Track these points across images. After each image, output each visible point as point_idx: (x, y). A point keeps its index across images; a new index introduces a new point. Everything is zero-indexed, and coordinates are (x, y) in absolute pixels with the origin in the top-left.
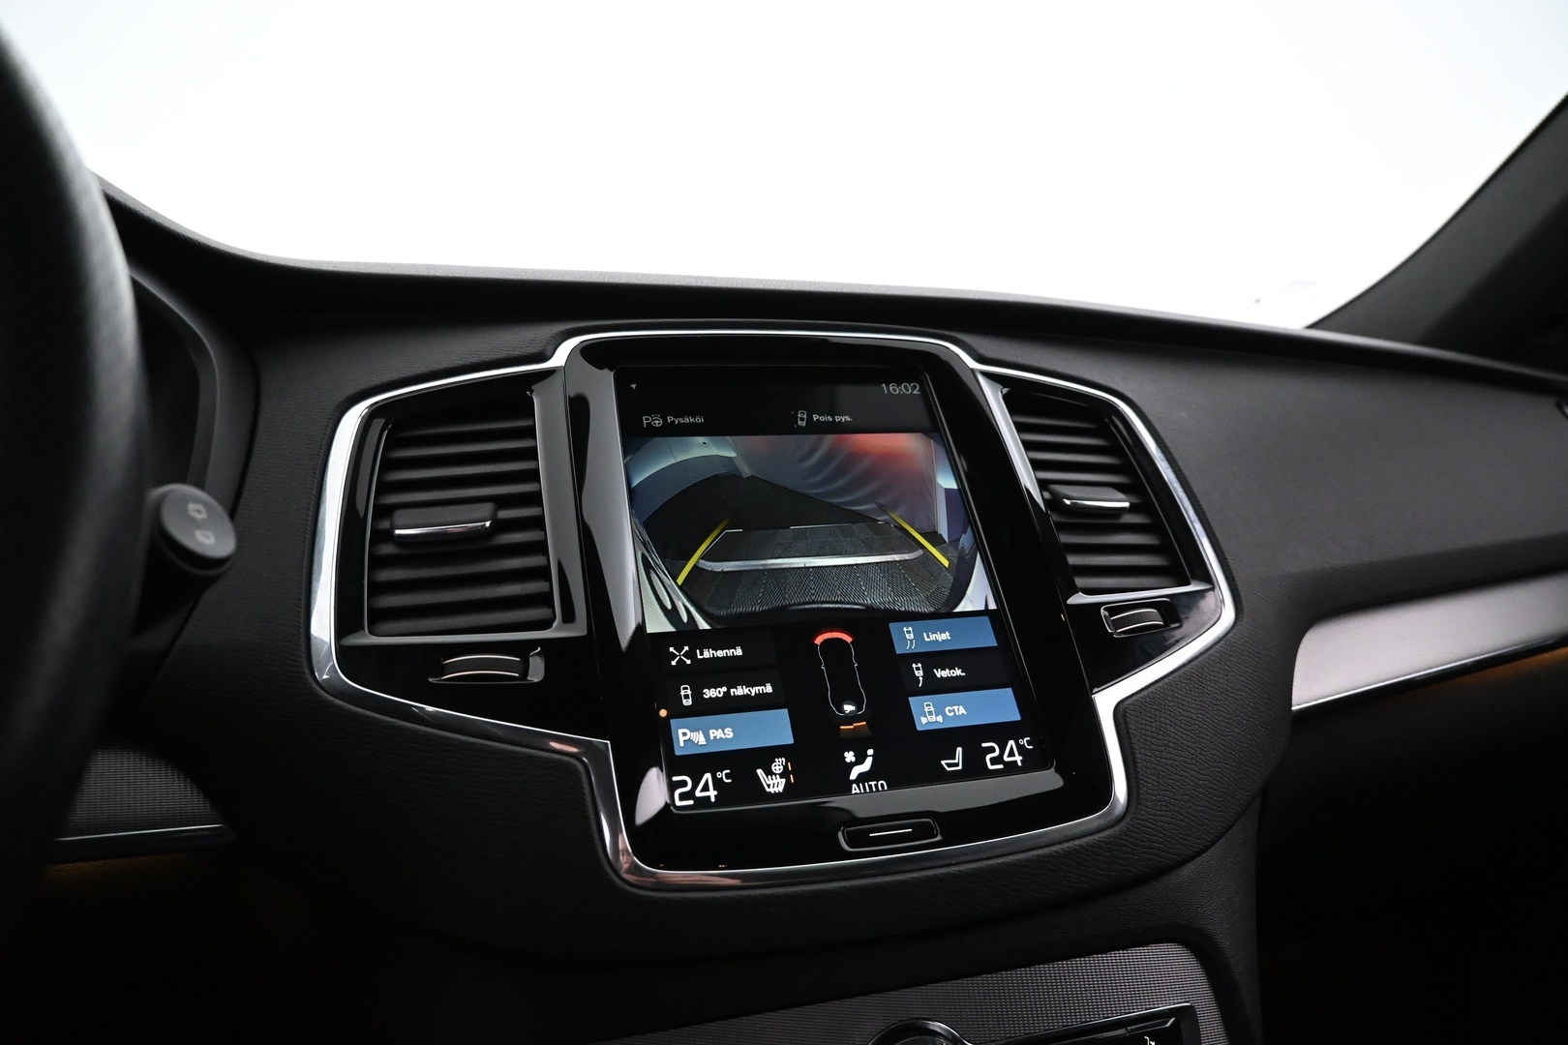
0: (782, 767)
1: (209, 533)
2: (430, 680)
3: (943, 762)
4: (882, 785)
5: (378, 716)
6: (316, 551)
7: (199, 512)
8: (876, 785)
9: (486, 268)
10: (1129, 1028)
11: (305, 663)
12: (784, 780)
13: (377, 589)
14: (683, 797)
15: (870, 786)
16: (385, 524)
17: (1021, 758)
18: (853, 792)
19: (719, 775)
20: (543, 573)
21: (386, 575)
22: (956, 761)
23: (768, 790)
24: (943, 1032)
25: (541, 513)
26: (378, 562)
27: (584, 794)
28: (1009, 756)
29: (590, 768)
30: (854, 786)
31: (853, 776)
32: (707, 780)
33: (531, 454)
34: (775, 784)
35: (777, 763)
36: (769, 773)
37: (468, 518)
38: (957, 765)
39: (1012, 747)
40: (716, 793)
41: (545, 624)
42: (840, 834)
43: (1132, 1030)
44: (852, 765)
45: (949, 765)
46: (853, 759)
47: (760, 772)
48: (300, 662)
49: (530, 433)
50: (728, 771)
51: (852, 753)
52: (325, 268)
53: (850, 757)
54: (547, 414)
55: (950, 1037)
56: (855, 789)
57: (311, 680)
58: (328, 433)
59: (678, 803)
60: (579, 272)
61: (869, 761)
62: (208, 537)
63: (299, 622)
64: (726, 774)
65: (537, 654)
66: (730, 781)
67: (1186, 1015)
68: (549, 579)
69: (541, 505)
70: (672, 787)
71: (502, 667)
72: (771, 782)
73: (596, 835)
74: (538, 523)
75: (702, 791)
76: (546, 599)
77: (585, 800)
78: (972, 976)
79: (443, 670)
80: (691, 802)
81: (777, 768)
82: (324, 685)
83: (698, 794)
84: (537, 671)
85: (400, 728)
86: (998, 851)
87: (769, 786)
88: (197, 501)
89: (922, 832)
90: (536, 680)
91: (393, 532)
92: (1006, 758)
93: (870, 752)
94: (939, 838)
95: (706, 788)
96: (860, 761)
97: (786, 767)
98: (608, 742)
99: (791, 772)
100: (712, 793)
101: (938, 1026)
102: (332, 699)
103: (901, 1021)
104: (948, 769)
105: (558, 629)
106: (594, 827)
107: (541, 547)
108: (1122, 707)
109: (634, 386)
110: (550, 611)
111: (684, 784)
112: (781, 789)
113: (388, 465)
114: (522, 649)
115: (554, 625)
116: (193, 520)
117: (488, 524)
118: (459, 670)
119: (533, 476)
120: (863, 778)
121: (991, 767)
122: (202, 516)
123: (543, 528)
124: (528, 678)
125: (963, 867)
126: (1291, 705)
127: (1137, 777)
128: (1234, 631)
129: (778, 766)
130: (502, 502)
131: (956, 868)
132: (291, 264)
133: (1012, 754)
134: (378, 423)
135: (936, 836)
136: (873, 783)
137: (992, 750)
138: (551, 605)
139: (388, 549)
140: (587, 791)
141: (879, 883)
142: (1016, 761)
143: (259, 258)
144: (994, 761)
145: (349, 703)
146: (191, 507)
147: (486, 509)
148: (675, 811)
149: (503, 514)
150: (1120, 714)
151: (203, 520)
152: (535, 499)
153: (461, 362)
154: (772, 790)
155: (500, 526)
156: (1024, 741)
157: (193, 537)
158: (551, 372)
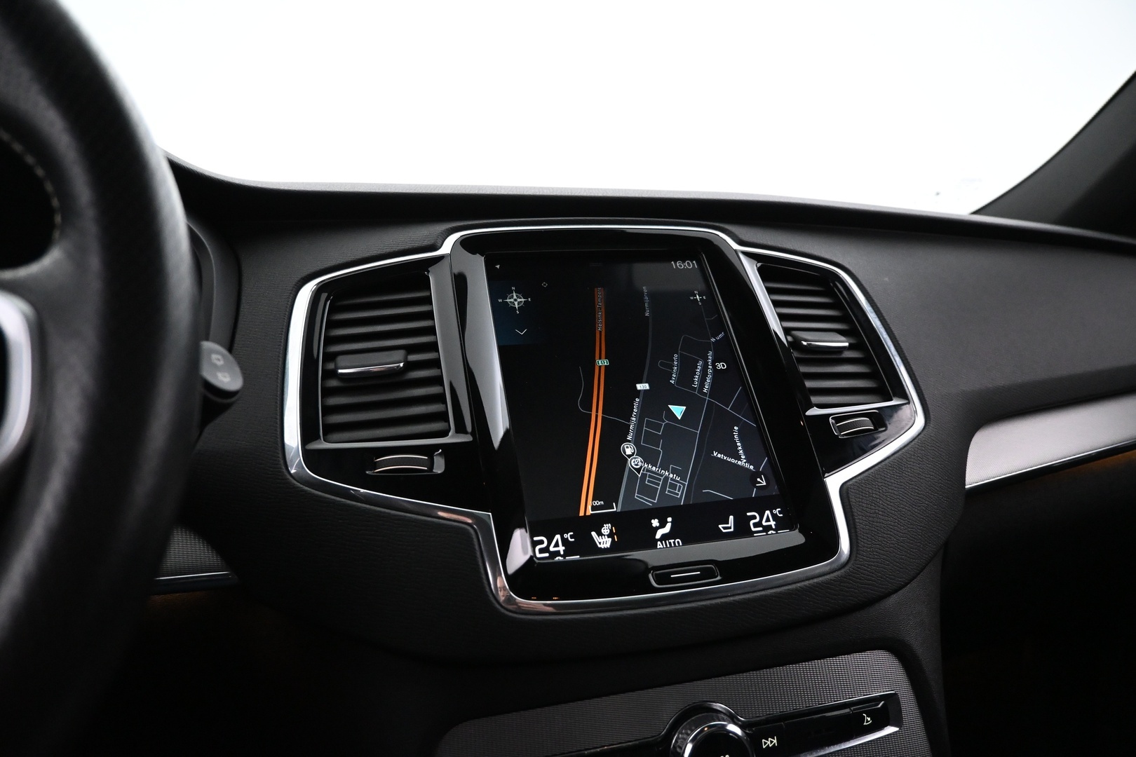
0: (609, 531)
1: (226, 374)
2: (367, 472)
3: (720, 526)
4: (678, 542)
5: (333, 497)
6: (285, 385)
7: (219, 360)
8: (674, 543)
9: (392, 185)
10: (852, 708)
11: (282, 462)
12: (610, 539)
13: (328, 410)
14: (541, 551)
15: (670, 543)
16: (331, 366)
17: (774, 523)
18: (658, 547)
19: (565, 536)
20: (440, 398)
21: (333, 401)
22: (729, 525)
23: (599, 546)
24: (724, 711)
25: (437, 357)
26: (328, 392)
27: (475, 549)
28: (766, 521)
29: (478, 531)
30: (659, 543)
31: (658, 536)
32: (557, 540)
33: (429, 315)
34: (604, 542)
35: (605, 528)
36: (600, 534)
37: (388, 361)
38: (730, 528)
39: (768, 516)
40: (564, 548)
41: (444, 433)
42: (650, 576)
43: (855, 710)
44: (657, 528)
45: (725, 528)
46: (658, 525)
47: (594, 534)
48: (279, 461)
49: (428, 301)
50: (572, 533)
51: (656, 520)
52: (282, 187)
53: (655, 523)
54: (439, 287)
55: (728, 714)
56: (659, 545)
57: (286, 473)
58: (289, 303)
59: (538, 555)
60: (457, 186)
61: (668, 526)
62: (225, 377)
63: (276, 434)
64: (571, 535)
65: (440, 454)
66: (573, 540)
67: (892, 699)
68: (445, 402)
69: (438, 351)
70: (534, 544)
71: (417, 463)
72: (601, 541)
73: (484, 577)
74: (436, 363)
75: (555, 547)
76: (443, 416)
77: (475, 553)
78: (743, 673)
79: (375, 466)
80: (547, 555)
81: (606, 531)
82: (296, 477)
83: (552, 549)
84: (439, 466)
85: (349, 506)
86: (761, 587)
87: (600, 543)
88: (217, 352)
89: (706, 574)
90: (439, 472)
91: (337, 371)
92: (764, 523)
93: (669, 519)
94: (719, 578)
95: (557, 545)
96: (663, 525)
97: (611, 530)
98: (490, 514)
99: (615, 534)
100: (561, 549)
101: (719, 706)
102: (302, 486)
103: (695, 703)
104: (724, 531)
105: (452, 436)
106: (482, 571)
107: (438, 380)
108: (845, 487)
109: (498, 266)
110: (447, 424)
111: (541, 542)
112: (608, 545)
113: (332, 325)
114: (429, 451)
115: (450, 434)
116: (215, 366)
117: (402, 365)
118: (386, 465)
119: (431, 331)
120: (664, 537)
121: (753, 529)
122: (221, 363)
123: (440, 367)
124: (434, 471)
125: (737, 598)
126: (964, 485)
127: (857, 536)
128: (925, 432)
129: (606, 529)
130: (410, 349)
131: (732, 598)
132: (260, 185)
133: (768, 520)
134: (324, 296)
135: (717, 577)
136: (672, 541)
137: (754, 517)
138: (447, 420)
139: (333, 383)
140: (477, 547)
141: (678, 609)
142: (771, 525)
143: (237, 182)
144: (756, 525)
145: (313, 489)
146: (214, 357)
147: (400, 354)
148: (537, 561)
149: (412, 358)
150: (844, 492)
151: (222, 365)
152: (433, 347)
153: (379, 252)
154: (602, 546)
155: (410, 366)
156: (776, 511)
157: (216, 377)
158: (441, 258)
